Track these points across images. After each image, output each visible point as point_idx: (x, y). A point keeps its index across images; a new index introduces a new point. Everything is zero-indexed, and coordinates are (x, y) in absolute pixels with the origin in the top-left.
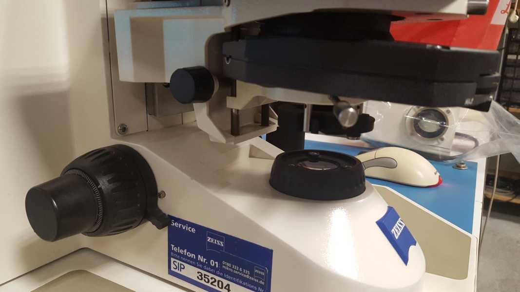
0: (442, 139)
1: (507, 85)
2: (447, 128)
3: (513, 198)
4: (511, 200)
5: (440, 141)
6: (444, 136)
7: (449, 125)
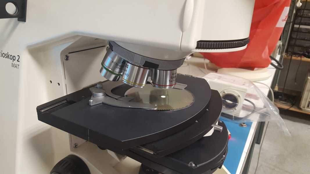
0: (235, 109)
1: (293, 42)
2: (238, 105)
3: (291, 107)
4: (289, 108)
5: (234, 110)
6: (236, 108)
7: (239, 103)
